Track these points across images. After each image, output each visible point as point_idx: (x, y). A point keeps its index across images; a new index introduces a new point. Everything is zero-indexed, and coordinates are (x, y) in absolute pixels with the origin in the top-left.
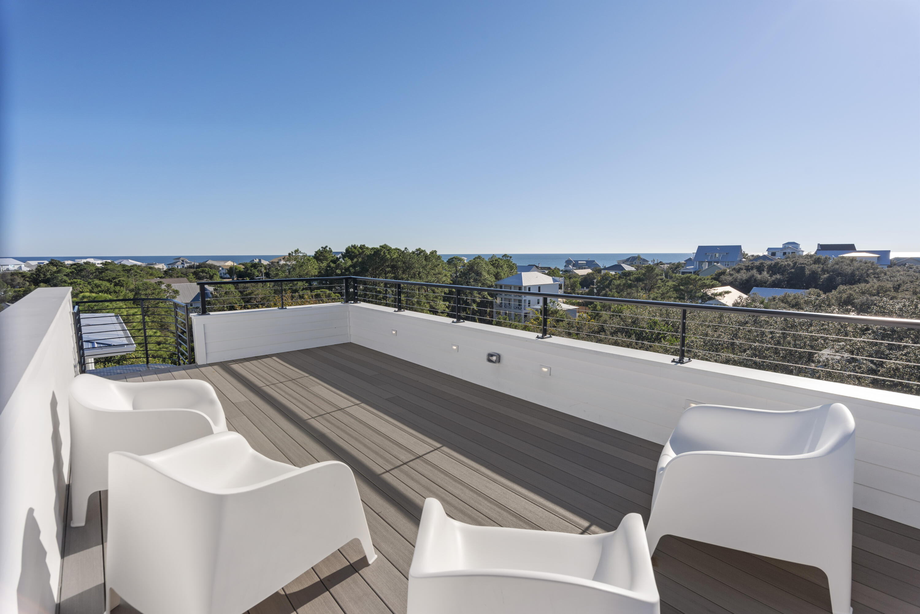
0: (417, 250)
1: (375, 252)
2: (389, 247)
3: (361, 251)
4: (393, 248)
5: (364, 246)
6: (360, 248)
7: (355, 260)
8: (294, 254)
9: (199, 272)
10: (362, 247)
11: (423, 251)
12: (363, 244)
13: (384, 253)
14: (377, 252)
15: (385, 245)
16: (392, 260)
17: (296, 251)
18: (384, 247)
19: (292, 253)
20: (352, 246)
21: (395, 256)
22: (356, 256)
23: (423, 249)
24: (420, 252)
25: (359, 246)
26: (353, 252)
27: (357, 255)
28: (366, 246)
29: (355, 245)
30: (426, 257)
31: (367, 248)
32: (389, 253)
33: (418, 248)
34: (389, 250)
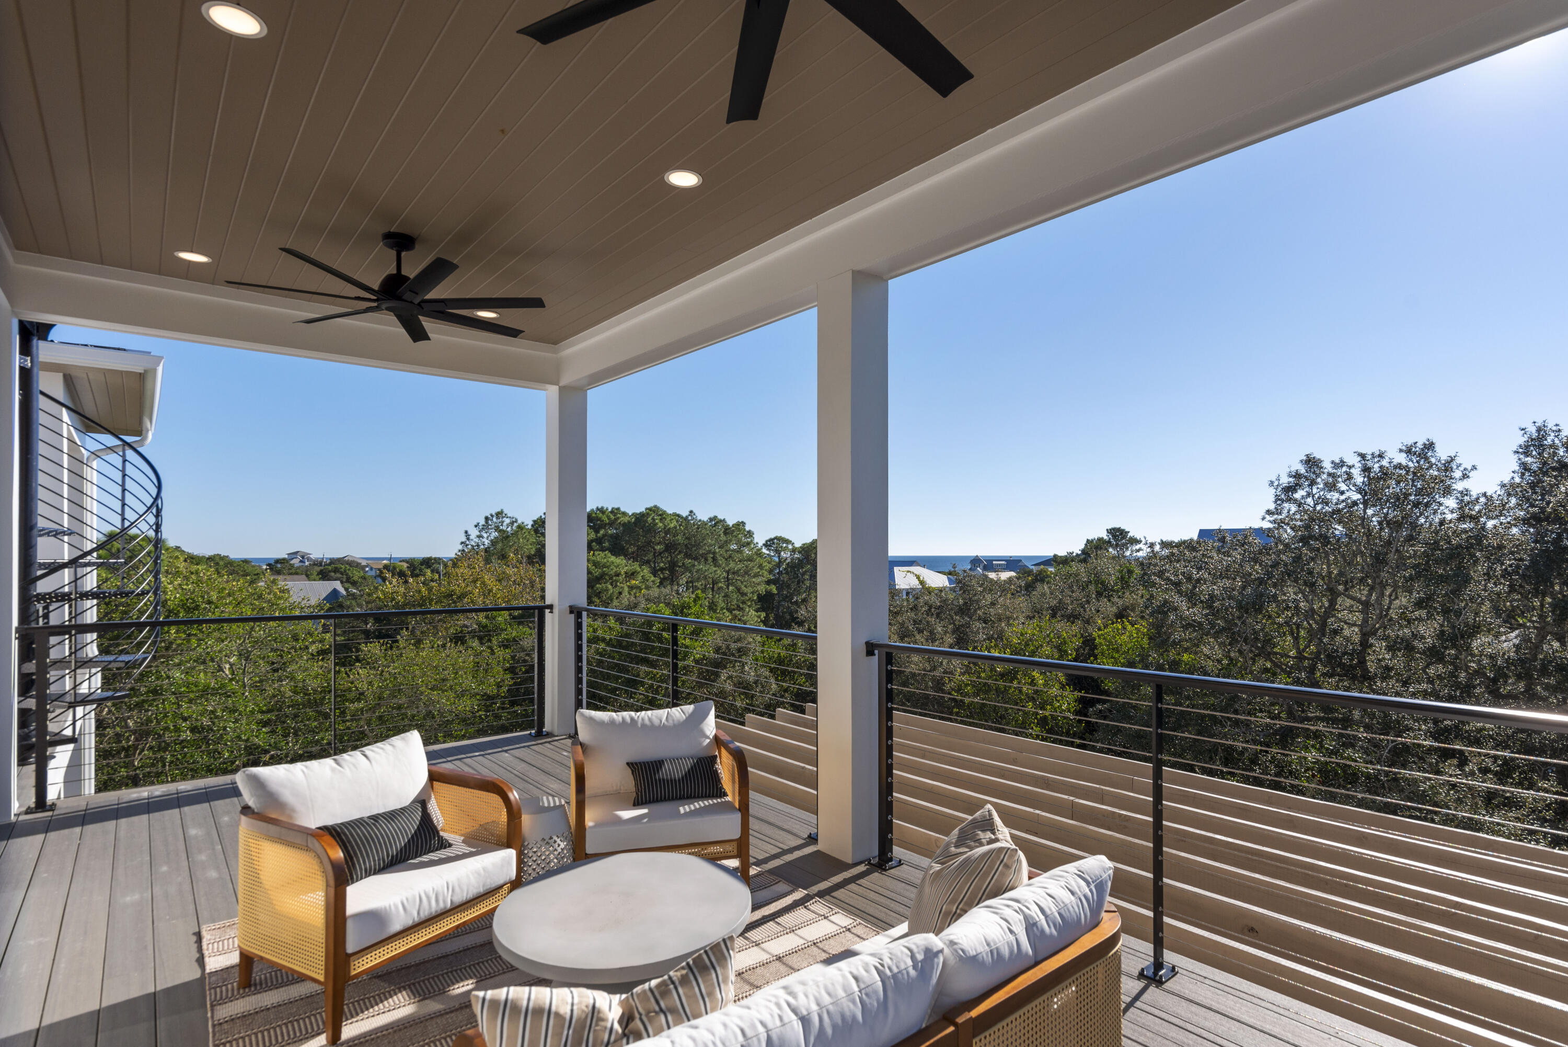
0: (711, 520)
1: (637, 519)
2: (662, 510)
3: (612, 517)
4: (670, 511)
5: (618, 509)
6: (612, 512)
7: (602, 532)
8: (494, 519)
9: (330, 571)
10: (616, 511)
11: (721, 521)
12: (616, 507)
13: (653, 519)
14: (640, 518)
15: (655, 506)
16: (667, 531)
17: (500, 514)
18: (654, 510)
19: (492, 516)
20: (598, 509)
21: (672, 525)
22: (603, 526)
23: (721, 517)
24: (716, 522)
25: (610, 510)
26: (599, 519)
27: (606, 524)
28: (622, 509)
29: (602, 508)
30: (726, 529)
31: (624, 514)
32: (661, 519)
33: (712, 516)
34: (663, 515)
